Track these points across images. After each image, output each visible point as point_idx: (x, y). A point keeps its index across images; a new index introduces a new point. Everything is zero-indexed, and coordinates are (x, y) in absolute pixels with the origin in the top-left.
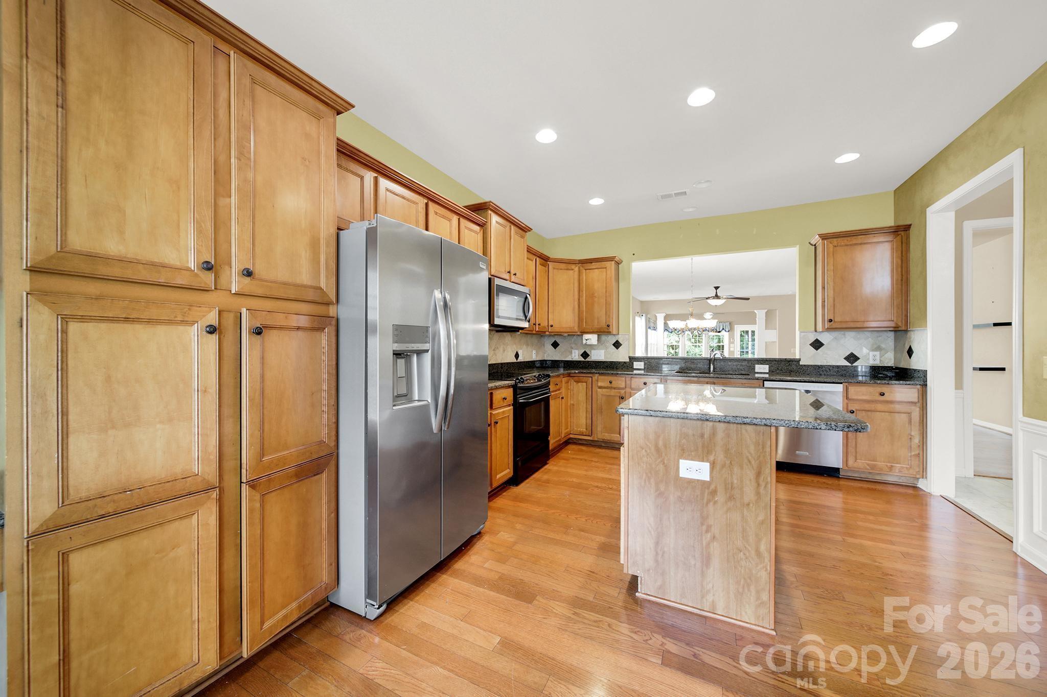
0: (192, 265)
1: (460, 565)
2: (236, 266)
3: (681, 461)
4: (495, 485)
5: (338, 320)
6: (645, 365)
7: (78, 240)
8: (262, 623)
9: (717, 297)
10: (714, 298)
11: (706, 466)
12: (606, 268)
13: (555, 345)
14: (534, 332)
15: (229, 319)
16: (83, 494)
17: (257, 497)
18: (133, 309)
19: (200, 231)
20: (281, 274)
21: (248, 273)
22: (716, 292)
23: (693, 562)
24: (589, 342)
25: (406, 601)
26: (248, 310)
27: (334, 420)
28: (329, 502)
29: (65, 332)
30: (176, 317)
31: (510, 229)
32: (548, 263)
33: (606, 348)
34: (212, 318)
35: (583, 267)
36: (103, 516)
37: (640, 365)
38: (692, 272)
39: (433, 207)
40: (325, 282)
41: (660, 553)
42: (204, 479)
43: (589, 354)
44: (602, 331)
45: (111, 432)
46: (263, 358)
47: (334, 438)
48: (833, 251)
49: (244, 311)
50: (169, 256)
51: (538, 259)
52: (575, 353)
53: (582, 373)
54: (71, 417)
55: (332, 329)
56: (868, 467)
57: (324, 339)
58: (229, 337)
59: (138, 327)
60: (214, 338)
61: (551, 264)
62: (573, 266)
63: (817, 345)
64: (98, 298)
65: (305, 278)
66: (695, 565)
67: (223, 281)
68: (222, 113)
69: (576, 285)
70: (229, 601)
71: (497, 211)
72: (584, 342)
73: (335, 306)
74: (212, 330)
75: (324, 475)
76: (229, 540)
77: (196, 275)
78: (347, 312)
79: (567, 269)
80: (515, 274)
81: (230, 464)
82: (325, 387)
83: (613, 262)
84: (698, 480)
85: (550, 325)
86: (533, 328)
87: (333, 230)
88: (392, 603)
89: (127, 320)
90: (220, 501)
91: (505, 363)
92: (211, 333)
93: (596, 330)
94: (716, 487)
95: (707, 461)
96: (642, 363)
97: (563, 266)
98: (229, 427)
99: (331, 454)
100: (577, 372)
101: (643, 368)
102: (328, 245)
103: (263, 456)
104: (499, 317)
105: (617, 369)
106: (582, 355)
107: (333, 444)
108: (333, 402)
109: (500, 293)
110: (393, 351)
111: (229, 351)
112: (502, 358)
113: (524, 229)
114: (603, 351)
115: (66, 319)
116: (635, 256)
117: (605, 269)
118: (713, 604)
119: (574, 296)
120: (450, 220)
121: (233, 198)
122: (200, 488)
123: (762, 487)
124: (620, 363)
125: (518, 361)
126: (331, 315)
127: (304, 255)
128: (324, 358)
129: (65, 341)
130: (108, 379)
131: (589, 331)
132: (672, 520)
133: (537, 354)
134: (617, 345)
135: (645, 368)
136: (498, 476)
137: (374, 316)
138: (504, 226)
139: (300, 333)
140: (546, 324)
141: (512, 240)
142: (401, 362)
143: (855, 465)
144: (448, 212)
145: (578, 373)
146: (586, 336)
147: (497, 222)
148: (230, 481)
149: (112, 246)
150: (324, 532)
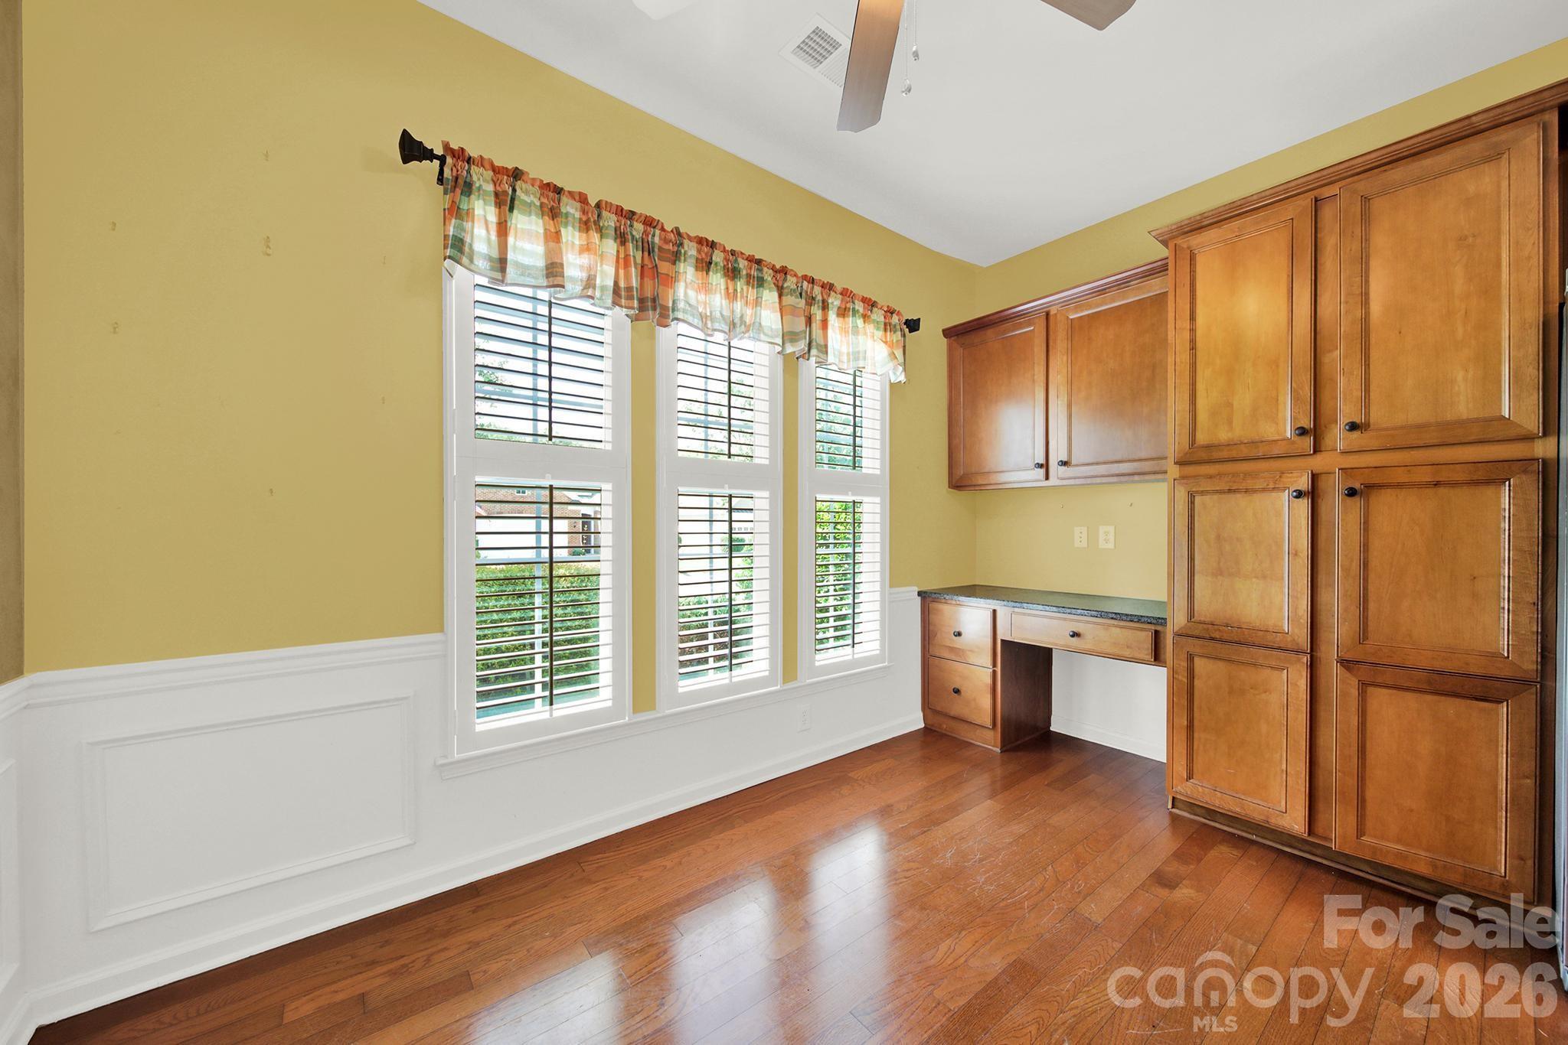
0: (1287, 434)
2: (1342, 421)
7: (1203, 439)
15: (1325, 481)
17: (1354, 682)
18: (1235, 482)
19: (1296, 398)
20: (1415, 415)
21: (1359, 427)
26: (1342, 469)
27: (1535, 629)
29: (1193, 504)
30: (1268, 485)
34: (1305, 482)
36: (1212, 639)
40: (1511, 406)
42: (1294, 640)
45: (1219, 577)
46: (1366, 522)
47: (1534, 658)
49: (1339, 471)
50: (1268, 431)
54: (1196, 562)
55: (1531, 479)
59: (1238, 496)
60: (1307, 502)
64: (1212, 477)
65: (1462, 411)
67: (1324, 443)
74: (1299, 495)
75: (1503, 708)
76: (1324, 715)
77: (1293, 443)
89: (1230, 491)
90: (1312, 668)
102: (1520, 344)
103: (1364, 639)
107: (1531, 666)
108: (1532, 598)
115: (1194, 495)
122: (1290, 648)
127: (1464, 376)
129: (1193, 511)
130: (1218, 537)
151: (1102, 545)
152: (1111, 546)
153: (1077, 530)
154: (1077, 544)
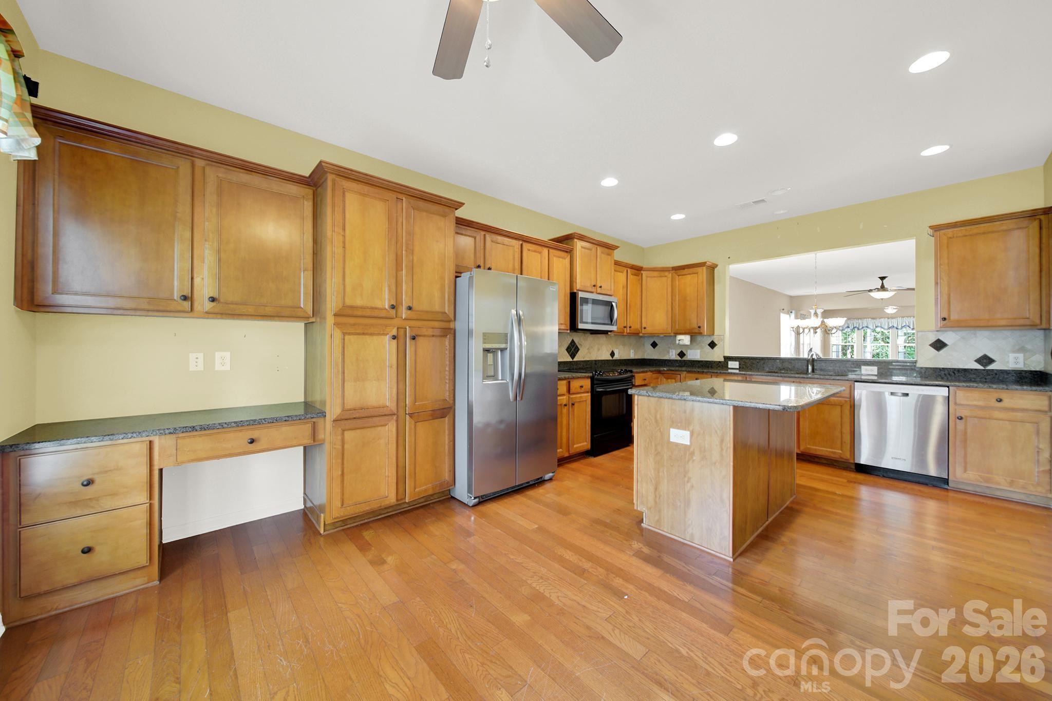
0: (387, 307)
1: (531, 493)
2: (405, 305)
3: (671, 429)
4: (572, 451)
5: (455, 330)
6: (740, 364)
7: (349, 302)
8: (415, 488)
9: (883, 288)
10: (878, 290)
11: (688, 433)
12: (697, 273)
13: (654, 345)
14: (625, 334)
15: (402, 332)
16: (349, 407)
17: (413, 422)
18: (366, 329)
19: (390, 290)
20: (425, 307)
21: (410, 308)
22: (883, 284)
23: (679, 504)
24: (681, 343)
25: (491, 502)
26: (410, 327)
27: (452, 388)
28: (449, 435)
29: (344, 339)
30: (379, 332)
31: (597, 250)
32: (642, 272)
33: (702, 348)
34: (394, 332)
35: (676, 273)
36: (355, 418)
37: (735, 365)
38: (816, 267)
39: (526, 246)
40: (447, 309)
41: (658, 496)
42: (391, 409)
43: (685, 353)
44: (694, 332)
45: (358, 383)
46: (416, 352)
47: (452, 399)
48: (948, 243)
49: (408, 327)
50: (378, 304)
51: (629, 270)
52: (672, 352)
53: (671, 370)
54: (346, 375)
55: (452, 336)
56: (981, 480)
57: (447, 342)
58: (401, 341)
59: (367, 336)
60: (395, 341)
61: (644, 273)
62: (666, 274)
63: (939, 345)
64: (354, 325)
65: (437, 308)
66: (680, 506)
67: (399, 314)
68: (399, 230)
69: (670, 290)
70: (401, 473)
71: (582, 238)
72: (677, 342)
73: (454, 322)
74: (394, 337)
75: (447, 419)
76: (401, 442)
77: (389, 311)
78: (460, 326)
79: (661, 277)
80: (601, 287)
81: (401, 404)
82: (447, 369)
83: (704, 268)
84: (682, 444)
85: (643, 327)
86: (624, 330)
87: (453, 277)
88: (483, 500)
89: (363, 334)
90: (397, 421)
91: (599, 360)
92: (394, 339)
93: (688, 332)
94: (694, 450)
95: (688, 430)
96: (737, 363)
97: (656, 274)
98: (401, 386)
99: (450, 408)
100: (665, 369)
101: (738, 367)
102: (449, 288)
103: (415, 402)
104: (582, 322)
105: (712, 367)
106: (679, 355)
107: (451, 402)
108: (452, 377)
109: (584, 304)
110: (483, 348)
111: (401, 348)
112: (597, 356)
113: (609, 247)
114: (699, 351)
115: (344, 334)
116: (730, 260)
117: (696, 275)
118: (692, 535)
119: (667, 300)
120: (540, 253)
121: (404, 271)
122: (389, 414)
123: (725, 451)
124: (715, 362)
125: (614, 359)
126: (451, 327)
127: (437, 295)
128: (447, 352)
129: (344, 343)
130: (356, 359)
131: (681, 332)
132: (665, 473)
133: (635, 353)
134: (712, 345)
135: (740, 367)
136: (575, 446)
137: (473, 326)
138: (590, 249)
139: (434, 338)
140: (639, 327)
141: (598, 259)
142: (490, 356)
143: (965, 476)
144: (538, 247)
145: (667, 370)
146: (679, 337)
147: (582, 247)
148: (401, 413)
149: (359, 302)
150: (447, 451)
151: (218, 367)
152: (227, 367)
153: (192, 356)
154: (192, 368)
